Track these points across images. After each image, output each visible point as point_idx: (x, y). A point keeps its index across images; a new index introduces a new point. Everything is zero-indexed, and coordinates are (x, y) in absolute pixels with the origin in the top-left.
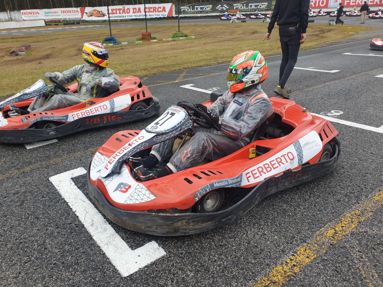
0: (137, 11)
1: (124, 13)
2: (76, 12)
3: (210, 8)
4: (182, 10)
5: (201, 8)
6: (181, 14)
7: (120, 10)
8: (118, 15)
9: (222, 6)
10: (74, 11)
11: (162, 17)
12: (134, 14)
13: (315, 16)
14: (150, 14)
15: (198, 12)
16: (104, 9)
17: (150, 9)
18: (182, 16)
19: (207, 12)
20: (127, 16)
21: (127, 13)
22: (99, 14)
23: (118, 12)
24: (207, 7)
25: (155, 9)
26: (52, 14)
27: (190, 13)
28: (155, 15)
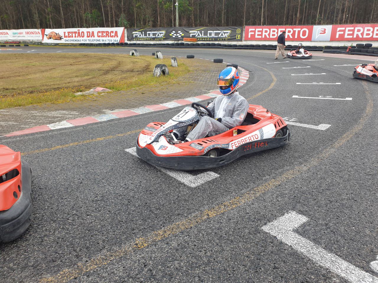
0: (91, 35)
1: (79, 37)
2: (38, 34)
3: (163, 34)
4: (134, 36)
5: (154, 34)
6: (133, 41)
7: (75, 33)
8: (74, 38)
9: (177, 33)
10: (36, 33)
11: (115, 43)
12: (89, 38)
14: (103, 38)
15: (151, 39)
16: (60, 31)
17: (103, 33)
19: (160, 40)
20: (81, 40)
21: (82, 37)
22: (57, 36)
23: (74, 35)
25: (107, 33)
26: (18, 35)
27: (142, 39)
28: (107, 40)
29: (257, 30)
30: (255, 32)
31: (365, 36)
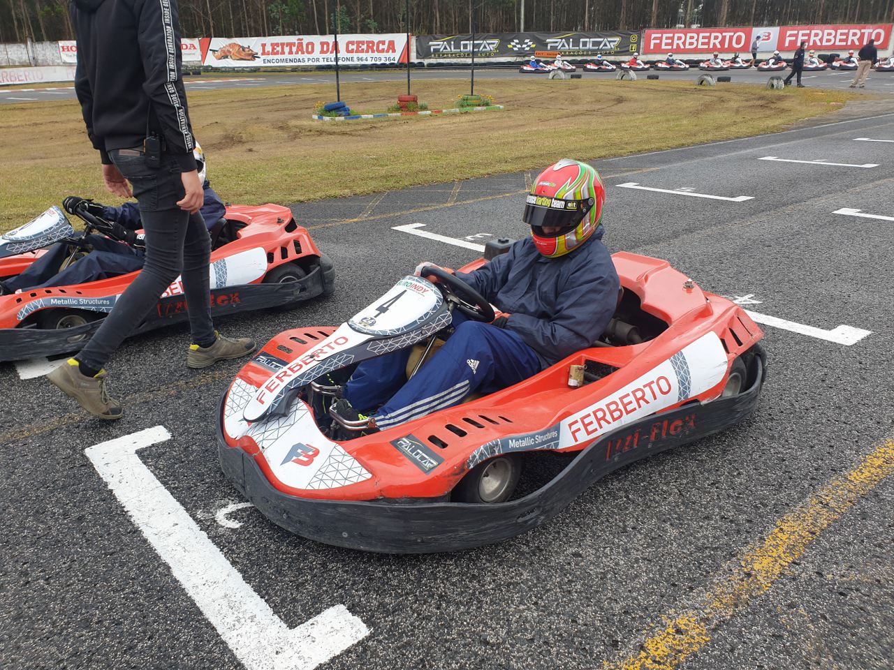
0: (330, 50)
1: (300, 52)
2: (190, 49)
3: (494, 46)
4: (432, 50)
6: (430, 58)
7: (290, 45)
8: (286, 56)
9: (521, 43)
11: (388, 62)
12: (324, 56)
13: (726, 69)
14: (360, 55)
15: (468, 55)
16: (253, 43)
17: (360, 45)
18: (433, 61)
19: (488, 55)
20: (306, 60)
21: (308, 53)
22: (243, 53)
23: (287, 49)
24: (489, 44)
25: (370, 45)
27: (450, 55)
28: (369, 58)
29: (665, 36)
30: (661, 39)
31: (824, 43)
